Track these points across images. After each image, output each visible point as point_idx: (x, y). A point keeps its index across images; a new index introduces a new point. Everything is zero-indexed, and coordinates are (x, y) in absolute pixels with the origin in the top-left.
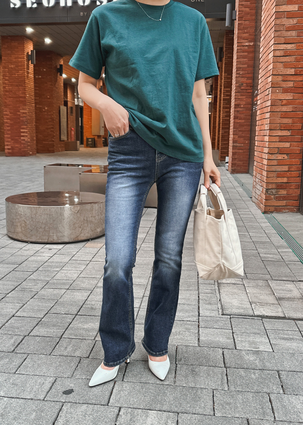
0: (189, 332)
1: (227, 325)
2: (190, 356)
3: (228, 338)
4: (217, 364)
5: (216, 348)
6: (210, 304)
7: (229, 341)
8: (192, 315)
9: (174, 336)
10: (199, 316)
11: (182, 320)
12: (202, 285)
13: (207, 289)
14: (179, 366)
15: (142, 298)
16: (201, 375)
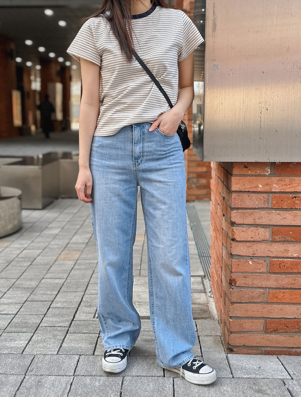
0: (54, 339)
1: (97, 329)
2: (43, 366)
3: (91, 343)
4: (67, 372)
5: (74, 354)
6: (90, 306)
7: (89, 346)
8: (66, 320)
9: (37, 344)
10: (73, 320)
11: (54, 325)
12: (91, 285)
13: (95, 290)
14: (27, 377)
15: (24, 303)
16: (46, 386)
